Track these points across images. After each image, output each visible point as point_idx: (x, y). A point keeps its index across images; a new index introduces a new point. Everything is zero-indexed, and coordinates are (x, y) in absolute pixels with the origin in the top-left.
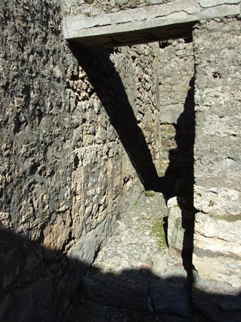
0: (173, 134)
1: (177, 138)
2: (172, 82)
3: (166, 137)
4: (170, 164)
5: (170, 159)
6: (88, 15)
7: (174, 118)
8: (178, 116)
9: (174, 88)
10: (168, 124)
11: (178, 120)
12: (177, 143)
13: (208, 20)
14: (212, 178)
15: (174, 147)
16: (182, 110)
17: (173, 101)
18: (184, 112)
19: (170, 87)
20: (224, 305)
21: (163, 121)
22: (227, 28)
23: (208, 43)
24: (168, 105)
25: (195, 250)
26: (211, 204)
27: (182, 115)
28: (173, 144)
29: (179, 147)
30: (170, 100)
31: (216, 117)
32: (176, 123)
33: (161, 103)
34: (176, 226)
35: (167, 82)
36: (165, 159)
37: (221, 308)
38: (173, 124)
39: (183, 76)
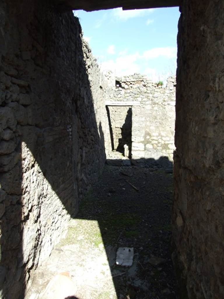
0: (121, 132)
1: (122, 134)
2: (121, 111)
3: (118, 133)
4: (119, 144)
5: (119, 142)
6: (111, 101)
7: (121, 126)
8: (122, 125)
9: (121, 114)
10: (118, 128)
11: (123, 126)
12: (122, 135)
13: (134, 106)
14: (135, 135)
15: (121, 137)
16: (124, 122)
17: (120, 119)
18: (125, 123)
19: (119, 113)
20: (138, 161)
21: (117, 127)
22: (138, 107)
23: (134, 109)
24: (118, 120)
25: (132, 150)
26: (135, 140)
27: (124, 125)
28: (120, 136)
29: (123, 137)
30: (119, 119)
31: (136, 123)
32: (122, 127)
33: (116, 119)
34: (127, 150)
35: (118, 111)
36: (117, 142)
37: (137, 162)
38: (121, 128)
39: (125, 109)
